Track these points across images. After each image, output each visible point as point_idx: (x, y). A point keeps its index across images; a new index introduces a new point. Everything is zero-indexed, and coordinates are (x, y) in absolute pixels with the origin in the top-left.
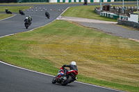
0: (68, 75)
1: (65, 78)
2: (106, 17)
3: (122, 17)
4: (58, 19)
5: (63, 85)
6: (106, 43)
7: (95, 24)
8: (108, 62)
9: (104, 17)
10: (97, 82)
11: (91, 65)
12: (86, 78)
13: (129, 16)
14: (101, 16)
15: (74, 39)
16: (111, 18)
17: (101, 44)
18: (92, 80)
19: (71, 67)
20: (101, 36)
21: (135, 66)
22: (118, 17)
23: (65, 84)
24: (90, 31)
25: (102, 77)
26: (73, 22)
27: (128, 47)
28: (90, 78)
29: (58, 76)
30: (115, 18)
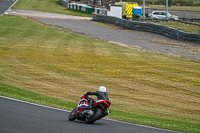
0: (95, 107)
1: (91, 112)
2: (76, 10)
3: (100, 10)
4: (6, 13)
5: (88, 123)
6: (76, 48)
7: (61, 20)
8: (79, 76)
9: (73, 9)
10: (62, 104)
11: (54, 80)
12: (47, 99)
13: (108, 8)
14: (69, 9)
15: (29, 42)
16: (82, 12)
17: (70, 50)
18: (56, 101)
19: (98, 95)
20: (69, 38)
21: (118, 80)
22: (93, 10)
23: (91, 121)
24: (53, 31)
25: (71, 97)
26: (28, 18)
27: (108, 53)
28: (53, 99)
29: (79, 109)
30: (89, 12)
